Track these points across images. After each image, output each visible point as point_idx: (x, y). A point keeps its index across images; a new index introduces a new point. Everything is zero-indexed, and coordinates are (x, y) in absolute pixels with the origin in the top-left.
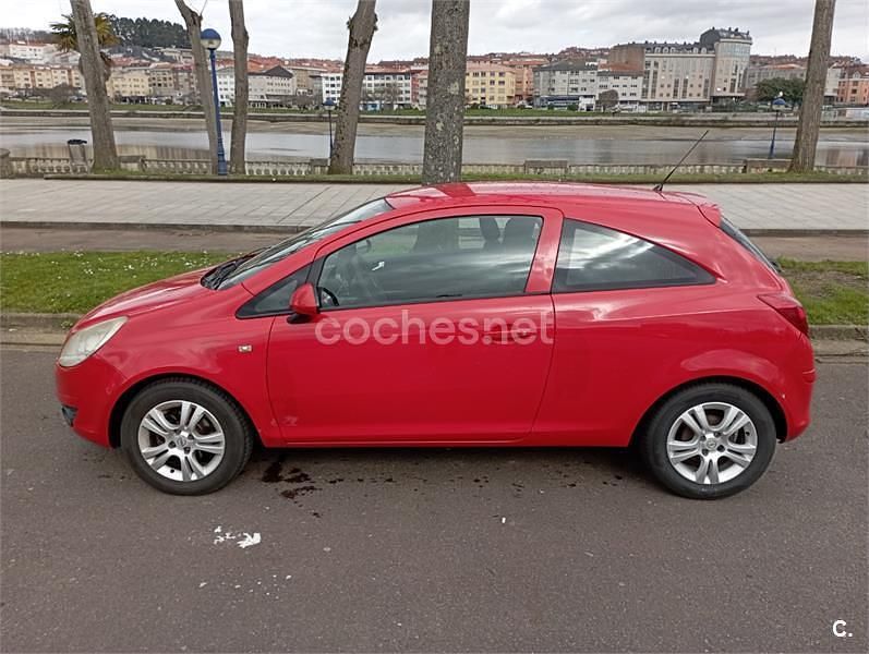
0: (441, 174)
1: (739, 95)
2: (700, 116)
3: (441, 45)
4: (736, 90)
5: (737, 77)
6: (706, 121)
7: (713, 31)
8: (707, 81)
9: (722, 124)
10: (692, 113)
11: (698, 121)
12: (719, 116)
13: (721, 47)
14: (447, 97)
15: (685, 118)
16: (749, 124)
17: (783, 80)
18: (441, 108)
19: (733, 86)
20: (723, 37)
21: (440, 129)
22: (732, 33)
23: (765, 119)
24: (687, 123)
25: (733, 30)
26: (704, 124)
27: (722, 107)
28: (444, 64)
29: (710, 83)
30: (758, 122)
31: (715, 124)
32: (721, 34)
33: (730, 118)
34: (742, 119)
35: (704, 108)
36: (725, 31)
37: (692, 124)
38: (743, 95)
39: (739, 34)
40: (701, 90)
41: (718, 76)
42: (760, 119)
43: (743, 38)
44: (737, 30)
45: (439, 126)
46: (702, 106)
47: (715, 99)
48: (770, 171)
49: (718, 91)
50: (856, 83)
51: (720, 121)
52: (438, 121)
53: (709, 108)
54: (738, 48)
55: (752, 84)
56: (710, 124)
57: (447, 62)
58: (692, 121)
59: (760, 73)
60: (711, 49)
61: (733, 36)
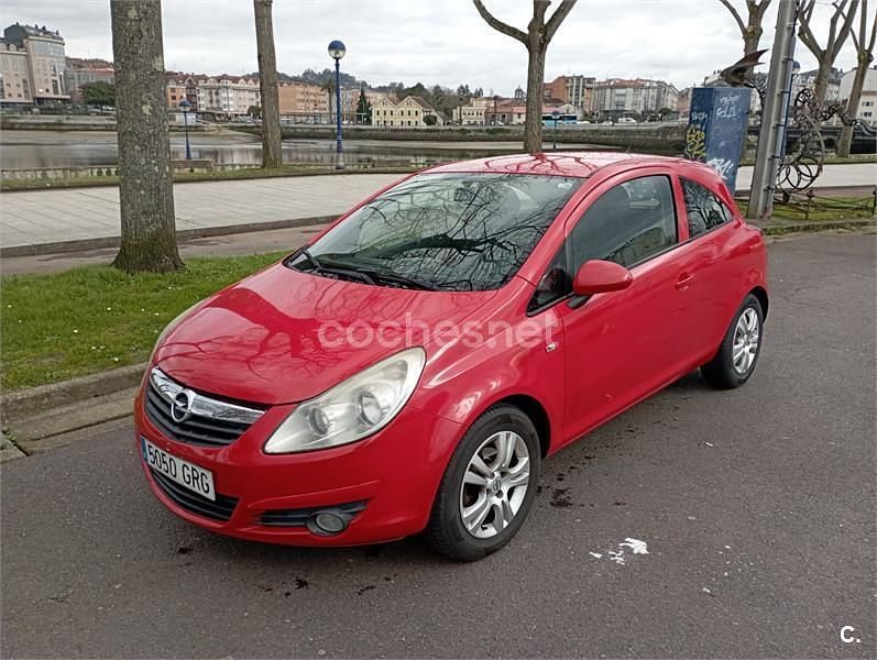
0: (156, 169)
1: (64, 97)
2: (28, 119)
3: (138, 9)
4: (60, 91)
5: (57, 79)
6: (38, 124)
7: (16, 27)
8: (24, 81)
9: (57, 127)
10: (18, 115)
11: (29, 124)
12: (52, 119)
13: (33, 45)
14: (152, 74)
15: (12, 121)
16: (87, 128)
17: (107, 84)
18: (147, 86)
19: (55, 87)
20: (31, 35)
21: (148, 113)
22: (39, 31)
23: (102, 123)
24: (17, 126)
25: (40, 27)
26: (37, 127)
27: (49, 109)
28: (145, 33)
29: (29, 83)
30: (95, 125)
31: (49, 127)
32: (28, 30)
33: (65, 122)
34: (78, 122)
35: (30, 109)
36: (32, 29)
37: (23, 127)
38: (68, 97)
39: (48, 33)
40: (21, 91)
41: (36, 76)
42: (96, 123)
43: (54, 38)
44: (44, 28)
45: (146, 109)
46: (27, 108)
47: (40, 100)
48: (192, 171)
49: (41, 92)
50: (173, 90)
51: (54, 124)
52: (144, 103)
53: (36, 110)
54: (51, 48)
55: (76, 87)
56: (44, 127)
57: (148, 30)
58: (22, 124)
59: (79, 76)
60: (22, 47)
61: (41, 34)
